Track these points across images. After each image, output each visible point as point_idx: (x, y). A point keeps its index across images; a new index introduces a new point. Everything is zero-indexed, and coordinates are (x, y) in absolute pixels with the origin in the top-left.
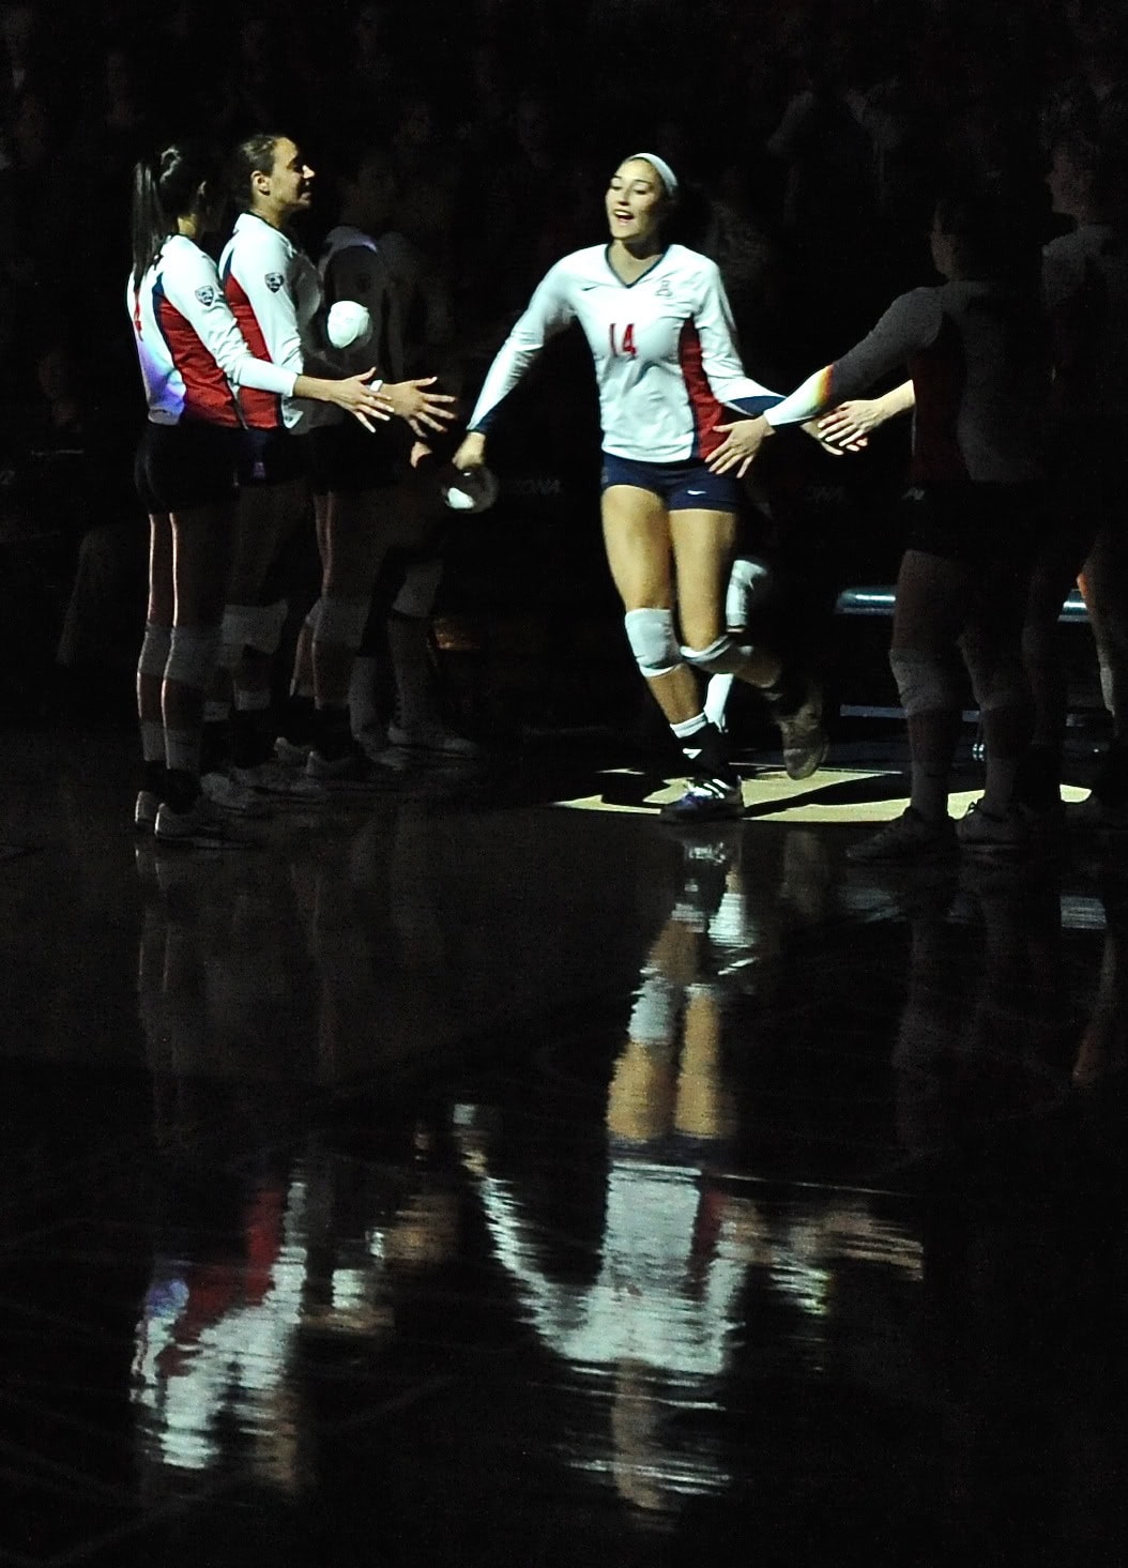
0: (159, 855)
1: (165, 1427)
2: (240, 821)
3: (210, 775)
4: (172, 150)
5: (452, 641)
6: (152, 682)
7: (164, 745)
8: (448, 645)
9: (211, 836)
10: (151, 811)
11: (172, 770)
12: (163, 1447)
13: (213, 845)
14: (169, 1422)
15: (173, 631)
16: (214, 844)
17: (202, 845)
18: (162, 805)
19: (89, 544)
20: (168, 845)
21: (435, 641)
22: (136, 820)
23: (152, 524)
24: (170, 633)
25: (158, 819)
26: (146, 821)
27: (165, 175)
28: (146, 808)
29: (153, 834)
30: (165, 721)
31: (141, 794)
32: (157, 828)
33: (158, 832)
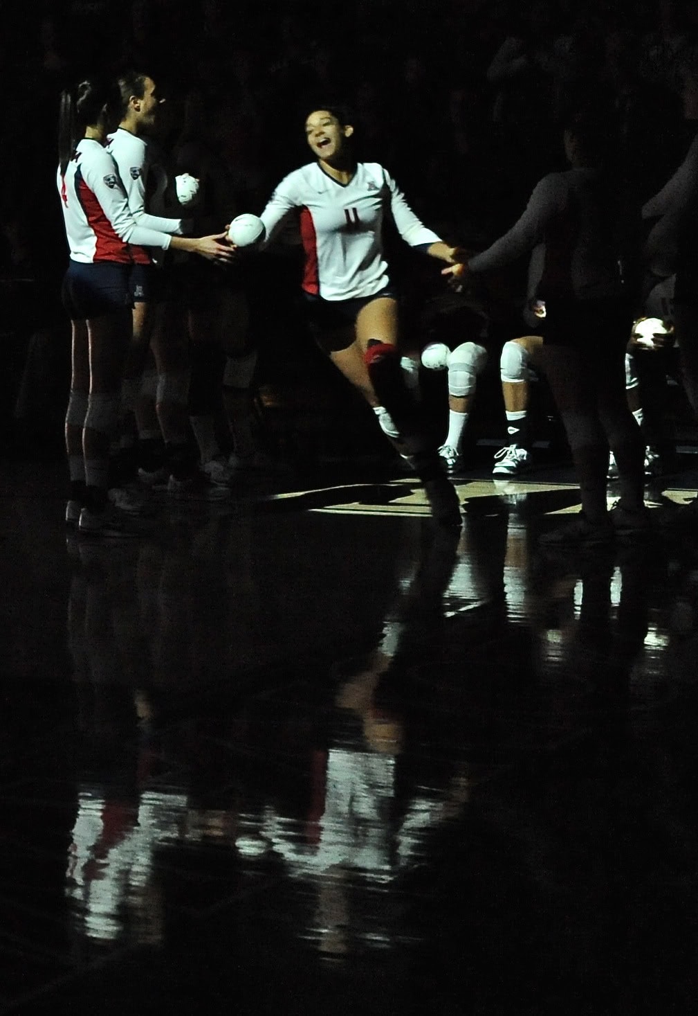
0: (83, 542)
1: (88, 913)
4: (85, 83)
5: (271, 401)
6: (75, 431)
7: (84, 470)
8: (268, 404)
9: (115, 529)
10: (76, 513)
11: (89, 486)
14: (91, 910)
15: (90, 396)
16: (117, 534)
17: (108, 535)
18: (83, 509)
21: (260, 401)
22: (67, 519)
23: (73, 327)
24: (87, 397)
25: (81, 519)
26: (73, 520)
27: (81, 99)
28: (73, 512)
29: (78, 528)
30: (85, 455)
31: (69, 502)
32: (80, 524)
33: (81, 527)
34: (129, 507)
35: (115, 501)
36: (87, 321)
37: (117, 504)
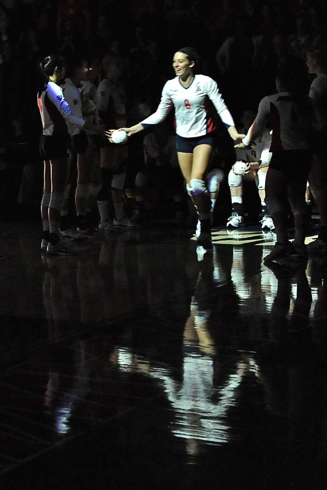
0: (48, 258)
4: (49, 57)
5: (130, 196)
6: (45, 208)
8: (129, 197)
9: (64, 252)
10: (46, 245)
11: (52, 233)
13: (64, 255)
15: (51, 194)
17: (61, 254)
18: (49, 243)
20: (51, 255)
21: (126, 196)
23: (45, 163)
25: (48, 247)
26: (44, 248)
27: (46, 65)
28: (44, 244)
29: (47, 251)
30: (49, 220)
31: (43, 240)
32: (47, 250)
33: (48, 251)
36: (50, 161)
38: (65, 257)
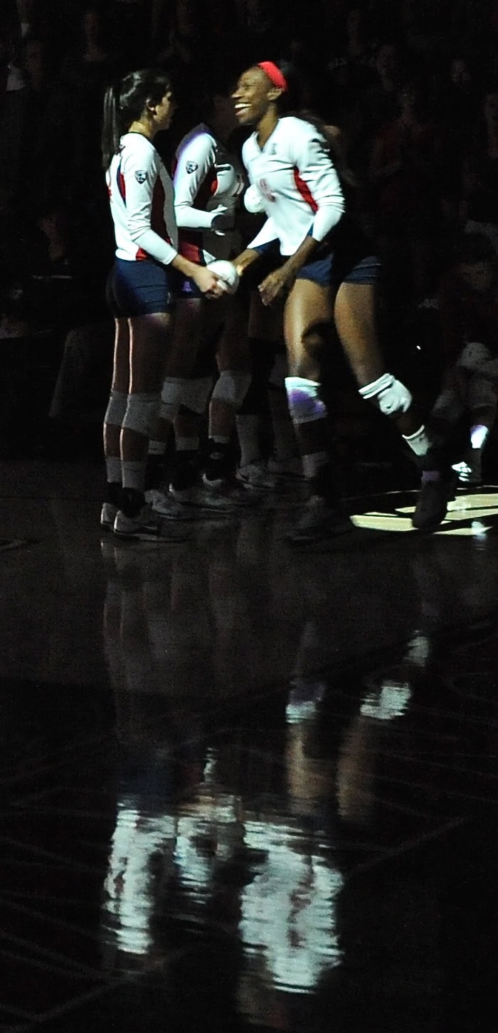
0: (118, 546)
1: (120, 926)
2: (172, 523)
3: (151, 492)
4: (135, 76)
6: (114, 430)
7: (122, 472)
9: (152, 533)
10: (111, 517)
11: (126, 489)
12: (119, 939)
13: (153, 539)
14: (122, 923)
15: (129, 396)
17: (146, 539)
18: (119, 512)
19: (71, 339)
22: (101, 522)
23: (117, 325)
24: (127, 397)
25: (116, 521)
26: (108, 522)
27: (125, 96)
28: (108, 515)
29: (113, 532)
30: (122, 456)
31: (104, 505)
32: (115, 527)
33: (116, 530)
34: (164, 510)
35: (151, 504)
36: (129, 320)
37: (154, 507)
38: (154, 546)
